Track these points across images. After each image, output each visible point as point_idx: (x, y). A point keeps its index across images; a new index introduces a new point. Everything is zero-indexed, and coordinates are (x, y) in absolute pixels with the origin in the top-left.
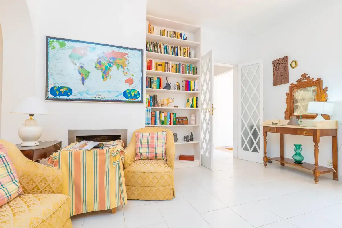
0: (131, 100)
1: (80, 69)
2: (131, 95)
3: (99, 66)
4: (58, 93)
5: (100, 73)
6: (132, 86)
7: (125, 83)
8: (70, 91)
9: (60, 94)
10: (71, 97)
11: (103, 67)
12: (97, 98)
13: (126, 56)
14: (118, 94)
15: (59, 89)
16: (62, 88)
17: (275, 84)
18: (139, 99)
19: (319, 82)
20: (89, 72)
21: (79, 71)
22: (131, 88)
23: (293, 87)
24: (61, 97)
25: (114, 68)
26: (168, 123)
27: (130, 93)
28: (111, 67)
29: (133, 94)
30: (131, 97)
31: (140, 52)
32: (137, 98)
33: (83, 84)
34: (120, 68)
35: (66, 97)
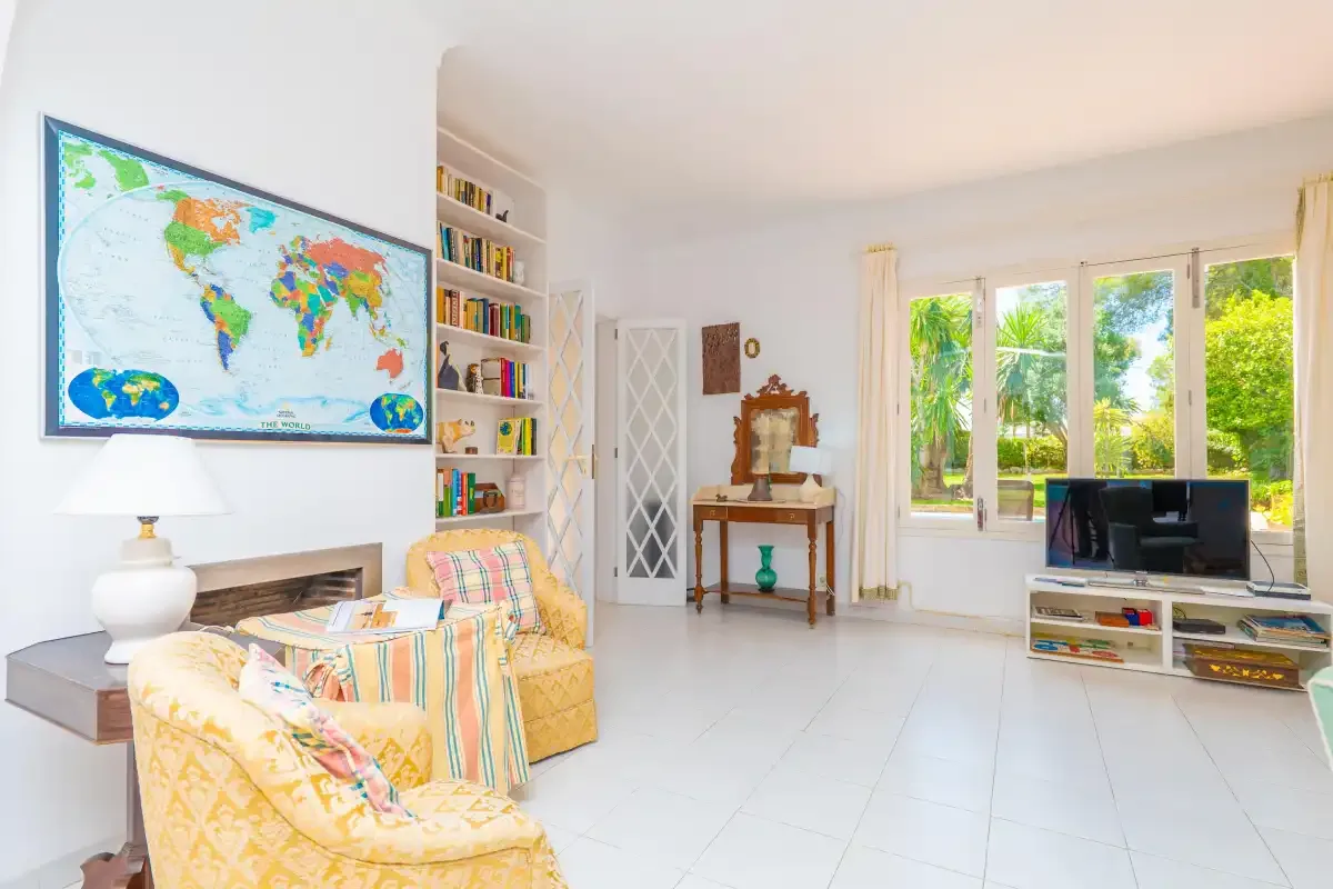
0: (395, 433)
1: (212, 299)
2: (396, 415)
3: (284, 291)
4: (110, 401)
5: (289, 323)
6: (400, 380)
7: (379, 368)
8: (170, 391)
9: (124, 407)
10: (172, 419)
11: (303, 302)
12: (280, 428)
13: (378, 267)
14: (357, 409)
15: (115, 384)
16: (130, 376)
17: (708, 390)
19: (802, 401)
20: (247, 316)
21: (205, 306)
22: (395, 388)
23: (750, 405)
24: (127, 421)
25: (341, 306)
26: (455, 511)
27: (392, 407)
28: (330, 300)
29: (401, 411)
30: (397, 424)
31: (421, 258)
32: (414, 427)
33: (226, 365)
34: (361, 310)
35: (150, 422)
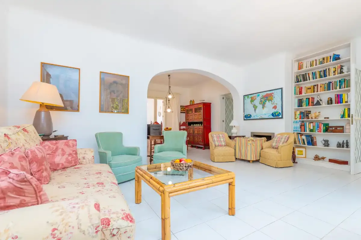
0: (276, 117)
3: (261, 103)
4: (247, 117)
5: (261, 106)
6: (276, 110)
7: (273, 109)
8: (251, 116)
10: (251, 118)
11: (263, 103)
12: (260, 118)
13: (273, 95)
14: (269, 115)
16: (248, 115)
18: (280, 116)
20: (257, 107)
21: (253, 107)
22: (275, 111)
25: (267, 101)
26: (316, 131)
27: (275, 114)
28: (266, 102)
29: (277, 114)
30: (276, 116)
31: (281, 90)
32: (279, 116)
33: (255, 112)
34: (270, 101)
35: (249, 119)
